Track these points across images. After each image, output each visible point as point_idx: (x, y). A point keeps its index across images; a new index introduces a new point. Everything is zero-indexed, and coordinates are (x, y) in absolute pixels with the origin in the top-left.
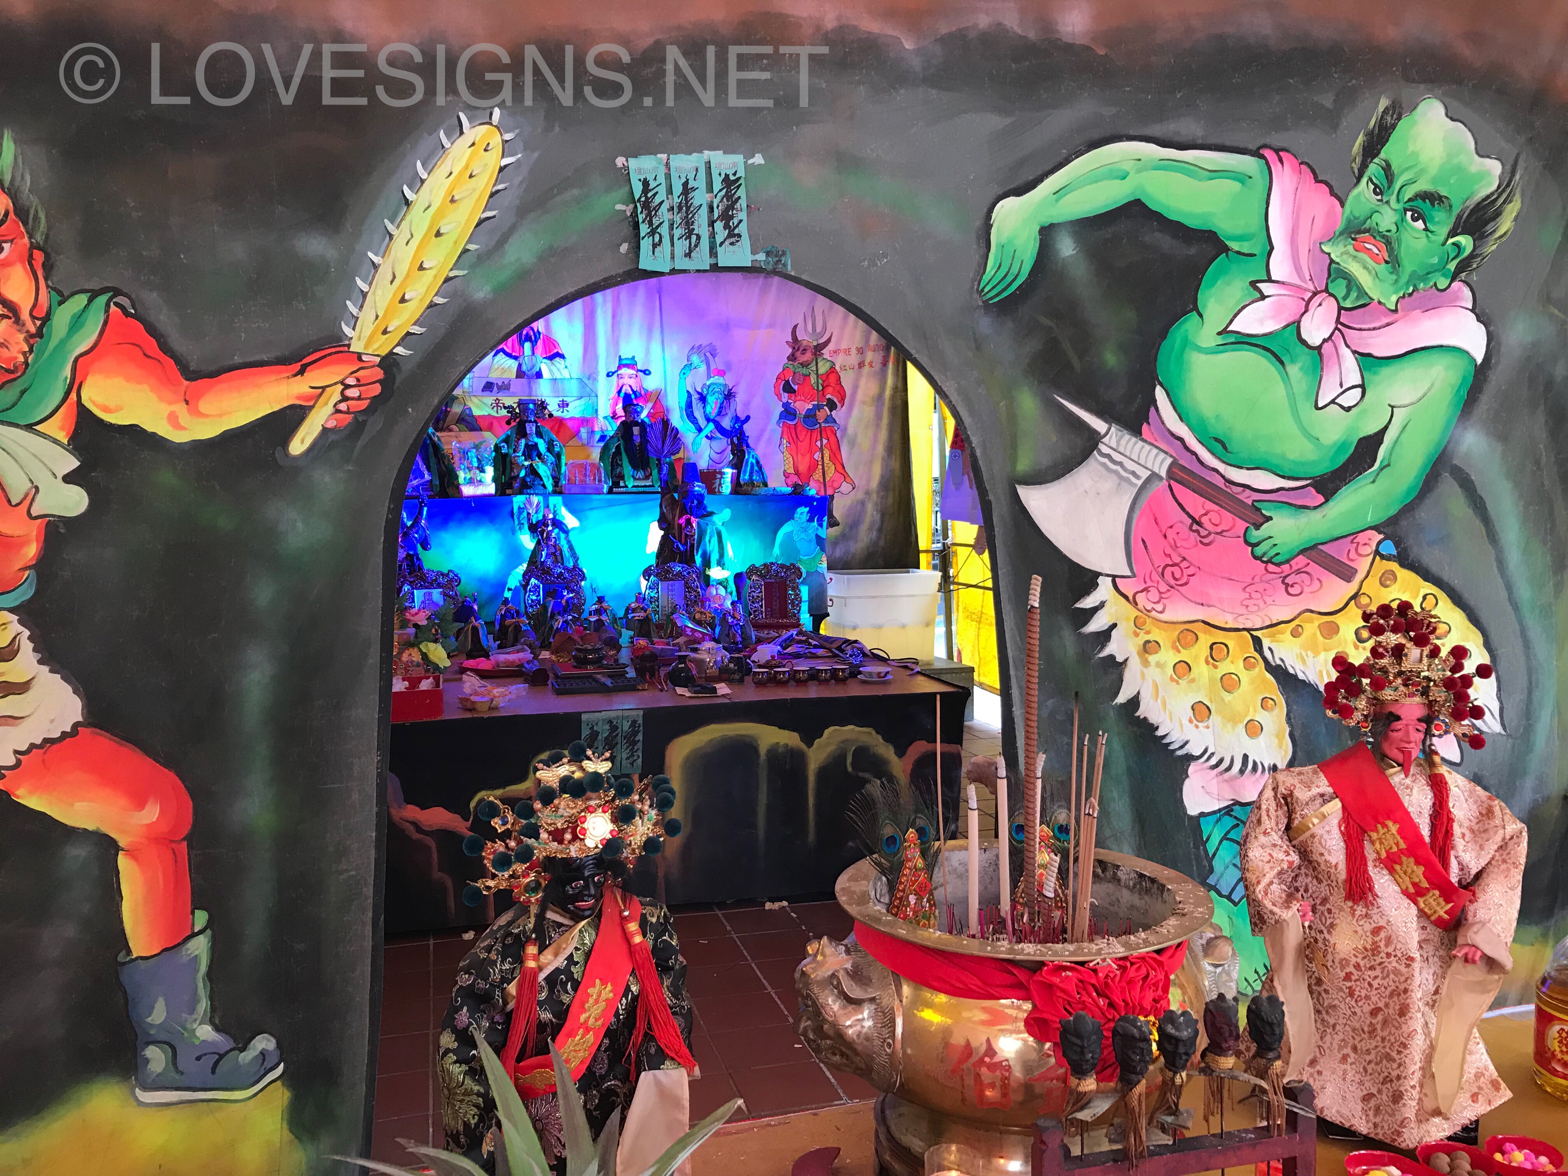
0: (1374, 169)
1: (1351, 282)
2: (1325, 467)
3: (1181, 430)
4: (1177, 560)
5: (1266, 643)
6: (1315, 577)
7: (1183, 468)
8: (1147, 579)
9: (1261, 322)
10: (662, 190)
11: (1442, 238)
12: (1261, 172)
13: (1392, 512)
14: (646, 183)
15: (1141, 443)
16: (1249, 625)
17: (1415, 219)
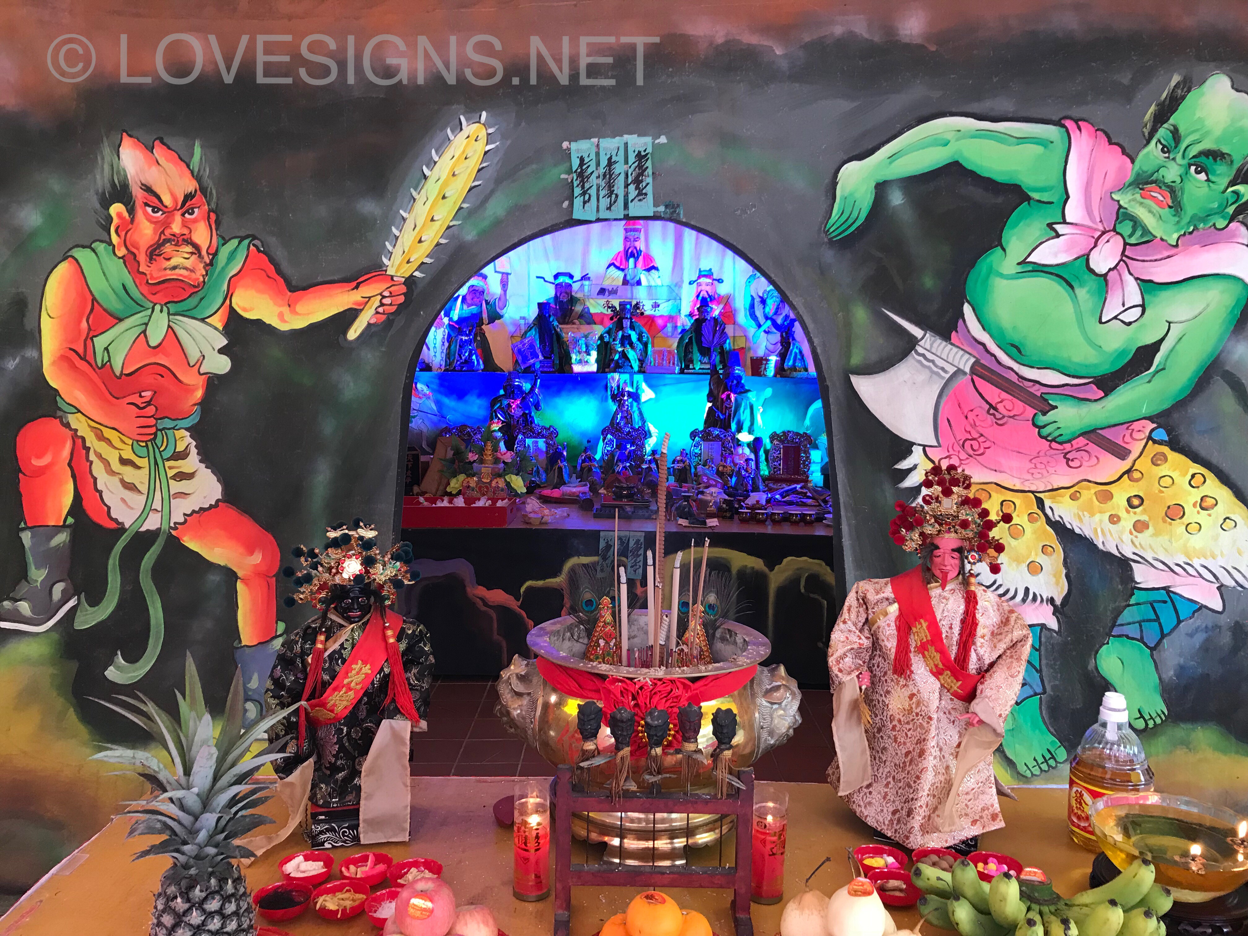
0: (1163, 132)
1: (1136, 222)
2: (1106, 368)
3: (984, 337)
4: (976, 435)
5: (1047, 503)
6: (1093, 454)
7: (984, 367)
8: (950, 449)
9: (1056, 255)
10: (593, 164)
11: (1223, 187)
12: (1062, 138)
13: (1166, 406)
14: (582, 159)
15: (950, 346)
16: (1033, 488)
17: (1197, 172)
